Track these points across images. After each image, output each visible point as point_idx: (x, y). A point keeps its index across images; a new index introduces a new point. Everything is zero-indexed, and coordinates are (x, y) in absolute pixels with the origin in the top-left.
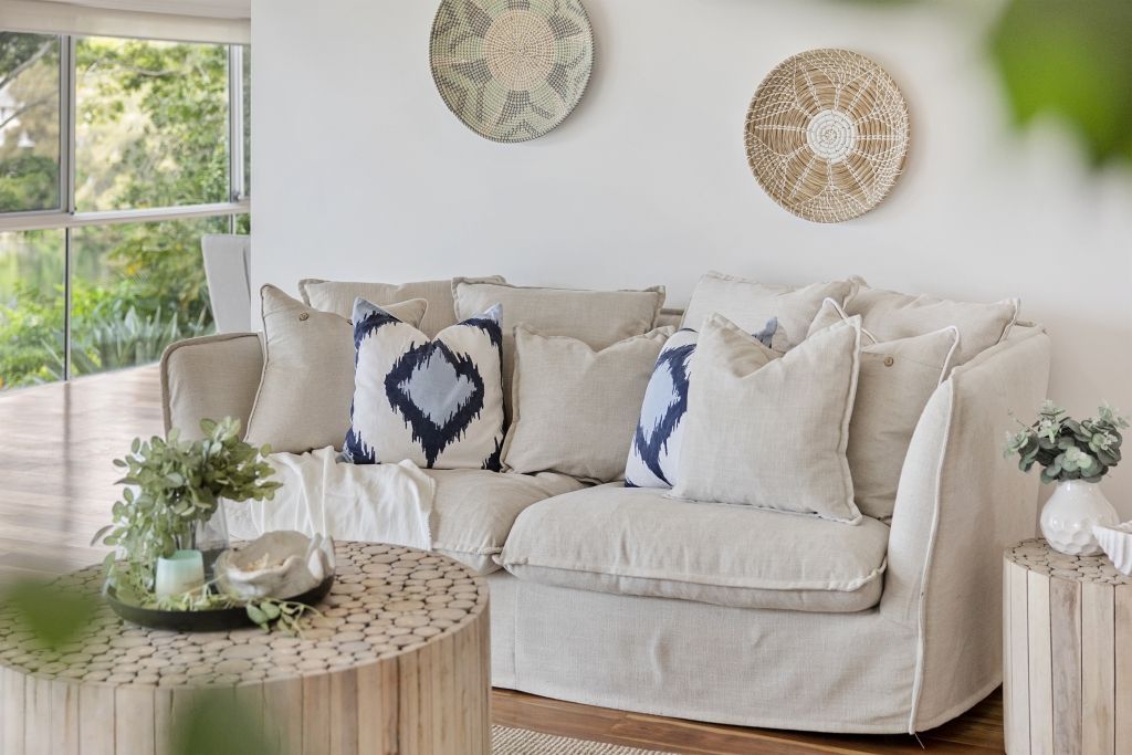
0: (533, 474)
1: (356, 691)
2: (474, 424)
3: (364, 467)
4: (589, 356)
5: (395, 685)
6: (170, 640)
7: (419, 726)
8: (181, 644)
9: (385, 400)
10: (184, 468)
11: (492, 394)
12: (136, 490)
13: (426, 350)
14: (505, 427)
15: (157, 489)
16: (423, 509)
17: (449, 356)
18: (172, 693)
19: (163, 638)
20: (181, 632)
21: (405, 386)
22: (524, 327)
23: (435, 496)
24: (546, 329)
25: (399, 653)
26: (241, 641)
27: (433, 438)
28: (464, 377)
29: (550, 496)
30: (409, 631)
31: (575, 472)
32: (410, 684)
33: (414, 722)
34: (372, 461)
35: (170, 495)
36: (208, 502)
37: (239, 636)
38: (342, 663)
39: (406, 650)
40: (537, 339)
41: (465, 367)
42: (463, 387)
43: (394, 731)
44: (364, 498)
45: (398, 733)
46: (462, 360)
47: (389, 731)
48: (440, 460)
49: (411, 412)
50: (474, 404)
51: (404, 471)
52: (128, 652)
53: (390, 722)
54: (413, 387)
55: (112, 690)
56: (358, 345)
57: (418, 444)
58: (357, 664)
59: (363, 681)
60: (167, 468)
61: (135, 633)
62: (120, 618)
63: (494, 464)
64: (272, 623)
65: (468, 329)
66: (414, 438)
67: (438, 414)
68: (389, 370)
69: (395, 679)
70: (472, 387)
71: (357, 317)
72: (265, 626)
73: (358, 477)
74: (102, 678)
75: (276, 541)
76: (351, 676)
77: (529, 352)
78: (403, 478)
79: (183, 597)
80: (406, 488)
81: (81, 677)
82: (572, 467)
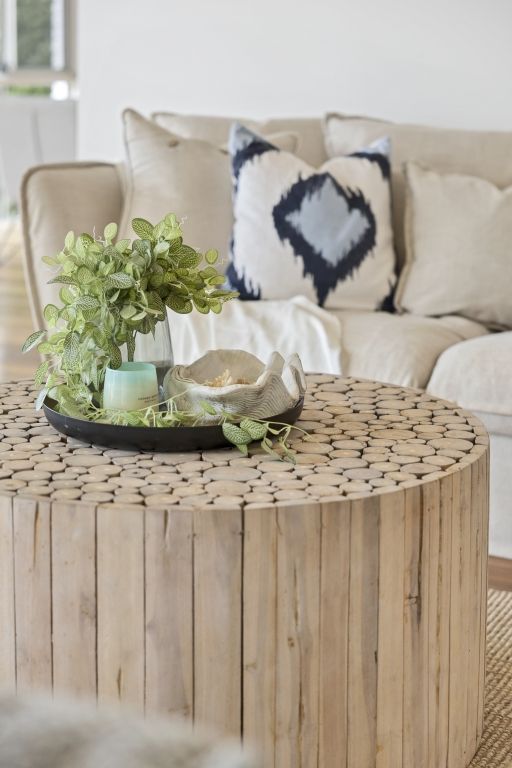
0: (437, 317)
1: (379, 522)
2: (367, 263)
3: (252, 304)
4: (496, 195)
5: (419, 517)
6: (134, 459)
7: (440, 567)
8: (149, 464)
9: (273, 233)
10: (129, 268)
11: (383, 233)
12: (73, 291)
13: (317, 181)
14: (398, 270)
15: (98, 291)
16: (331, 346)
17: (340, 190)
18: (166, 513)
19: (124, 458)
20: (142, 451)
21: (294, 219)
22: (416, 163)
23: (343, 333)
24: (441, 165)
25: (419, 482)
26: (222, 463)
27: (325, 276)
28: (356, 213)
29: (464, 339)
30: (419, 459)
31: (483, 317)
32: (431, 518)
33: (435, 563)
34: (258, 298)
35: (114, 298)
36: (157, 308)
37: (218, 458)
38: (359, 491)
39: (425, 479)
40: (433, 176)
41: (357, 202)
42: (355, 223)
43: (416, 571)
44: (260, 334)
45: (419, 573)
46: (353, 194)
47: (411, 571)
48: (332, 299)
49: (301, 246)
50: (367, 242)
51: (299, 307)
52: (90, 470)
53: (412, 562)
54: (303, 219)
55: (92, 510)
56: (237, 174)
57: (309, 282)
58: (377, 492)
59: (386, 512)
60: (106, 269)
61: (87, 451)
62: (62, 435)
63: (388, 306)
64: (254, 444)
65: (356, 161)
66: (305, 274)
67: (331, 250)
68: (276, 201)
69: (419, 511)
70: (364, 224)
71: (233, 145)
72: (244, 449)
73: (248, 313)
74: (76, 496)
75: (222, 359)
76: (373, 504)
77: (424, 189)
78: (302, 316)
79: (145, 412)
80: (309, 326)
81: (49, 495)
82: (478, 312)
